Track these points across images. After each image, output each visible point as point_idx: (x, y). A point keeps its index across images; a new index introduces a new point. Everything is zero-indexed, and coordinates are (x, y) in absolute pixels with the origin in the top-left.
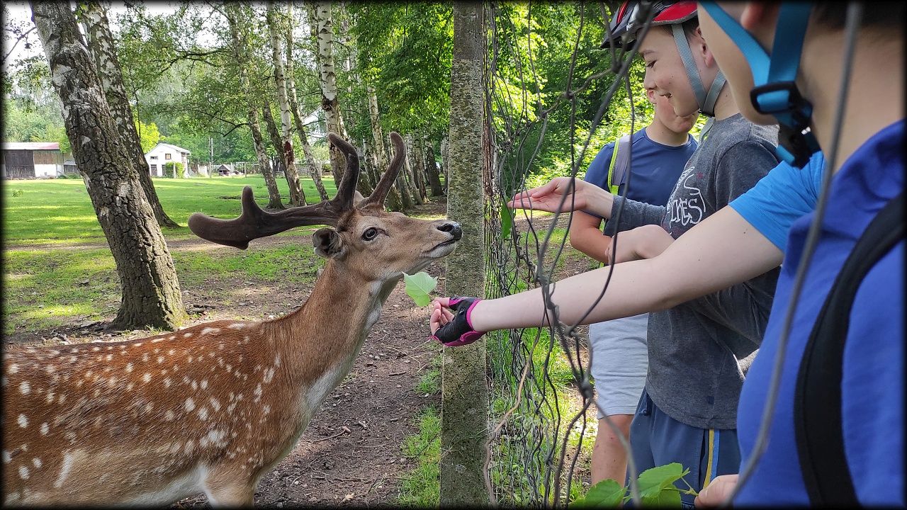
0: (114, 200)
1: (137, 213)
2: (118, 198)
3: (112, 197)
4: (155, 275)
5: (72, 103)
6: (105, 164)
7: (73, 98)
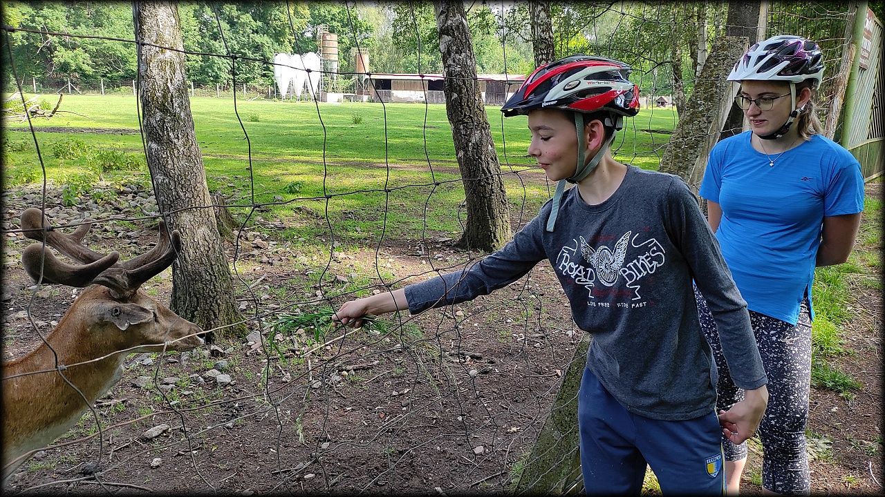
0: (468, 146)
1: (483, 157)
2: (470, 144)
3: (466, 143)
4: (490, 208)
5: (449, 66)
6: (465, 115)
7: (450, 62)
